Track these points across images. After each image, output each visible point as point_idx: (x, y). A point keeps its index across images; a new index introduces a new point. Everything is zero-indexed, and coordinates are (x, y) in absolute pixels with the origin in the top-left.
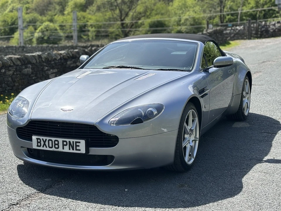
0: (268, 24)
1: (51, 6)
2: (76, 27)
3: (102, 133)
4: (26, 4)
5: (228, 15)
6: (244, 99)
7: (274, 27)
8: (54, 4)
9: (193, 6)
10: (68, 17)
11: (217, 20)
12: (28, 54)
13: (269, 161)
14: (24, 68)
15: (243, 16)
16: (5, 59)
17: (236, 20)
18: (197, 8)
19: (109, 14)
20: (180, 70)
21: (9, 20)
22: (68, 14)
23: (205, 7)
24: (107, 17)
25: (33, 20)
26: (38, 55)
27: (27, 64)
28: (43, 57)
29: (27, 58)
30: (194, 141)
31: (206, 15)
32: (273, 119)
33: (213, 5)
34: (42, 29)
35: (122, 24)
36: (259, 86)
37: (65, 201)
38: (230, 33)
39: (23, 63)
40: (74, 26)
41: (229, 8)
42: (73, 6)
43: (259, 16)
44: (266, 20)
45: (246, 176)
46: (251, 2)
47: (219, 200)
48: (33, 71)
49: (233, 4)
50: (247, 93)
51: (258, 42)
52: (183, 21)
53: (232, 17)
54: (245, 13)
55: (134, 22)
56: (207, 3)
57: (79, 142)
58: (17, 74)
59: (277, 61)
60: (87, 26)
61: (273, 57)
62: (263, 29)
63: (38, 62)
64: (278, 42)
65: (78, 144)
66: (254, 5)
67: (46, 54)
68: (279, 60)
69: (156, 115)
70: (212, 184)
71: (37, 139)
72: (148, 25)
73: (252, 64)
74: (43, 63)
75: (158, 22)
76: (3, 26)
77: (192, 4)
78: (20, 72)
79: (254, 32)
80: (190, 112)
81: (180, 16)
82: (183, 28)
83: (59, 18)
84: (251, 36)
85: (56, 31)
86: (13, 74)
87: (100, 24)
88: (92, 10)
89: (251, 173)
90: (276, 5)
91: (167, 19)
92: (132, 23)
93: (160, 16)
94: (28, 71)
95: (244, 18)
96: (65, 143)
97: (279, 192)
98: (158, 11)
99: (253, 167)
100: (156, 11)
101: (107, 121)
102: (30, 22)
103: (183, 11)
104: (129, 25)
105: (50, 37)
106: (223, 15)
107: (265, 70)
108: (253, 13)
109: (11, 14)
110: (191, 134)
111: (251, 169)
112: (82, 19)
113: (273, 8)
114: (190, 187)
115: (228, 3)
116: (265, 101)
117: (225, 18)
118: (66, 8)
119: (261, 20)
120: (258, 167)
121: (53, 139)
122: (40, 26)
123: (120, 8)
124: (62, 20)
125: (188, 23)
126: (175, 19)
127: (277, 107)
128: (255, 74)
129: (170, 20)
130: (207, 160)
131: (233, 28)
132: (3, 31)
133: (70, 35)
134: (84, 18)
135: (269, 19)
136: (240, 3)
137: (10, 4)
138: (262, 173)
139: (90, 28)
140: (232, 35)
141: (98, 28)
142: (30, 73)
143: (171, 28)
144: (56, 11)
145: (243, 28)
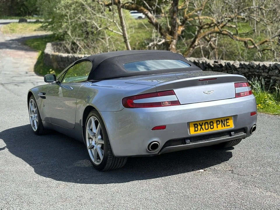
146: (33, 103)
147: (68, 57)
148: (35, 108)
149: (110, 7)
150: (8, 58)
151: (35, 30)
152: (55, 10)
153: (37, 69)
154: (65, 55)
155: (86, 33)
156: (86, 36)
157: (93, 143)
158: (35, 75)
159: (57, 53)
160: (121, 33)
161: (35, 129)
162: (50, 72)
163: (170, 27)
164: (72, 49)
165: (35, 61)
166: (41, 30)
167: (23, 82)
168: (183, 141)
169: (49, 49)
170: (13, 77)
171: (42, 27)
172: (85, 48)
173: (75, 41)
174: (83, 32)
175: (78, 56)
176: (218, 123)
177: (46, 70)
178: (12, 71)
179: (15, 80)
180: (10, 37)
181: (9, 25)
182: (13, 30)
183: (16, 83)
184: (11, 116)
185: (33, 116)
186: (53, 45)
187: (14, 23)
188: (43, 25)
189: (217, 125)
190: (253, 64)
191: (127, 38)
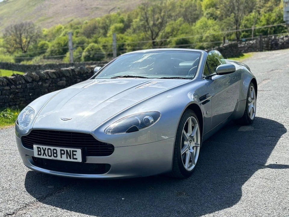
0: (277, 38)
1: (96, 30)
2: (115, 47)
3: (98, 141)
4: (76, 29)
5: (243, 32)
6: (249, 104)
7: (282, 41)
8: (99, 28)
9: (212, 25)
10: (110, 38)
11: (233, 36)
12: (63, 69)
13: (271, 166)
14: (59, 80)
15: (256, 33)
16: (42, 74)
17: (250, 36)
18: (216, 27)
19: (142, 35)
20: (182, 78)
21: (62, 43)
22: (110, 36)
23: (223, 26)
24: (141, 38)
25: (81, 41)
26: (72, 69)
27: (62, 77)
28: (76, 70)
29: (62, 72)
30: (195, 147)
31: (224, 32)
32: (278, 122)
33: (230, 24)
34: (88, 49)
35: (154, 43)
36: (267, 92)
37: (60, 211)
38: (244, 47)
39: (58, 76)
40: (114, 46)
41: (243, 26)
42: (114, 30)
43: (270, 32)
44: (276, 35)
45: (246, 182)
46: (262, 20)
47: (216, 210)
48: (67, 83)
49: (247, 23)
50: (253, 99)
51: (268, 53)
52: (204, 38)
53: (247, 34)
54: (257, 30)
55: (163, 40)
56: (225, 22)
57: (76, 151)
58: (53, 86)
59: (284, 69)
60: (125, 45)
61: (281, 65)
62: (273, 43)
63: (72, 75)
64: (286, 53)
65: (74, 153)
66: (265, 23)
67: (79, 68)
68: (286, 68)
69: (152, 123)
70: (211, 191)
71: (38, 148)
72: (175, 43)
73: (262, 72)
74: (76, 76)
75: (183, 39)
76: (58, 47)
77: (212, 24)
78: (56, 84)
79: (265, 45)
80: (189, 119)
81: (202, 34)
82: (205, 44)
83: (102, 40)
84: (263, 49)
85: (99, 51)
86: (49, 86)
87: (136, 43)
88: (129, 32)
89: (252, 179)
90: (284, 22)
91: (191, 37)
92: (161, 41)
93: (185, 34)
94: (62, 83)
95: (257, 34)
96: (63, 152)
97: (279, 200)
98: (183, 31)
99: (254, 172)
100: (182, 30)
101: (102, 130)
102: (79, 43)
103: (204, 30)
104: (159, 43)
105: (95, 56)
106: (239, 32)
107: (273, 78)
108: (264, 29)
109: (64, 38)
110: (192, 141)
111: (252, 175)
112: (121, 39)
113: (282, 24)
114: (188, 195)
115: (242, 22)
116: (271, 106)
117: (241, 34)
118: (108, 31)
119: (271, 35)
120: (259, 172)
121: (52, 148)
122: (87, 46)
123: (151, 29)
124: (105, 41)
125: (209, 39)
126: (197, 37)
127: (282, 111)
128: (264, 81)
129: (193, 37)
130: (209, 165)
131: (247, 42)
132: (57, 51)
133: (111, 53)
134: (122, 38)
135: (279, 34)
136: (253, 21)
137: (63, 30)
138: (264, 179)
139: (127, 47)
140: (246, 48)
141: (134, 46)
142: (65, 85)
143: (194, 44)
144: (100, 34)
145: (255, 42)
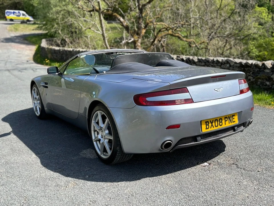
146: (35, 91)
147: (59, 50)
148: (38, 95)
149: (92, 13)
150: (13, 50)
151: (33, 30)
152: (48, 14)
153: (35, 59)
154: (57, 48)
155: (71, 32)
156: (71, 35)
157: (99, 137)
158: (34, 63)
159: (51, 47)
160: (101, 32)
161: (38, 113)
162: (45, 61)
163: (136, 29)
164: (62, 44)
165: (33, 52)
166: (37, 30)
167: (25, 68)
168: (195, 138)
169: (44, 44)
170: (17, 64)
171: (38, 27)
172: (71, 43)
173: (64, 38)
174: (69, 32)
175: (68, 49)
176: (226, 120)
177: (42, 59)
178: (16, 60)
179: (18, 67)
180: (14, 34)
181: (13, 25)
182: (16, 29)
183: (20, 70)
184: (16, 99)
185: (36, 102)
186: (47, 41)
187: (17, 24)
188: (39, 26)
189: (225, 121)
190: (208, 59)
191: (105, 37)
